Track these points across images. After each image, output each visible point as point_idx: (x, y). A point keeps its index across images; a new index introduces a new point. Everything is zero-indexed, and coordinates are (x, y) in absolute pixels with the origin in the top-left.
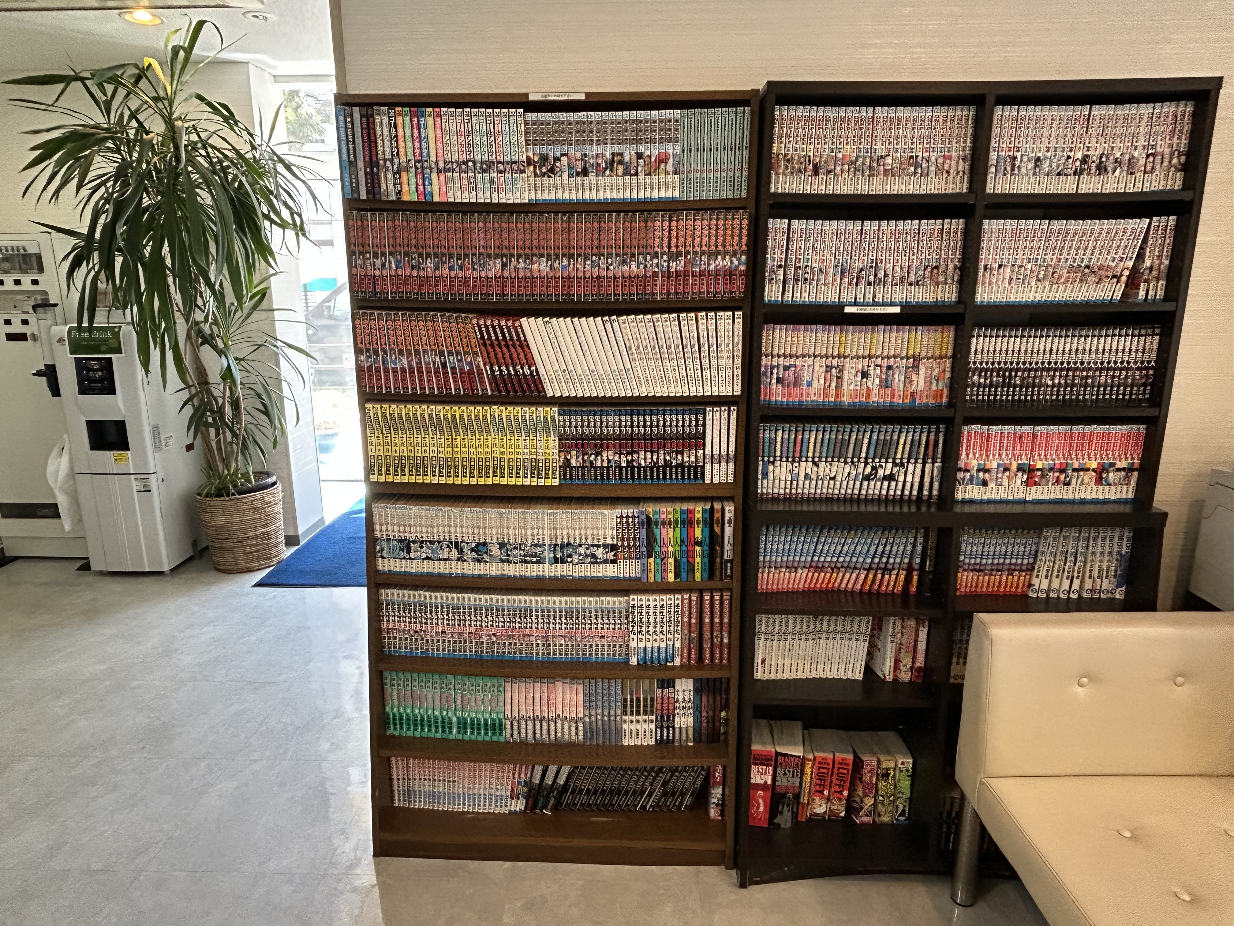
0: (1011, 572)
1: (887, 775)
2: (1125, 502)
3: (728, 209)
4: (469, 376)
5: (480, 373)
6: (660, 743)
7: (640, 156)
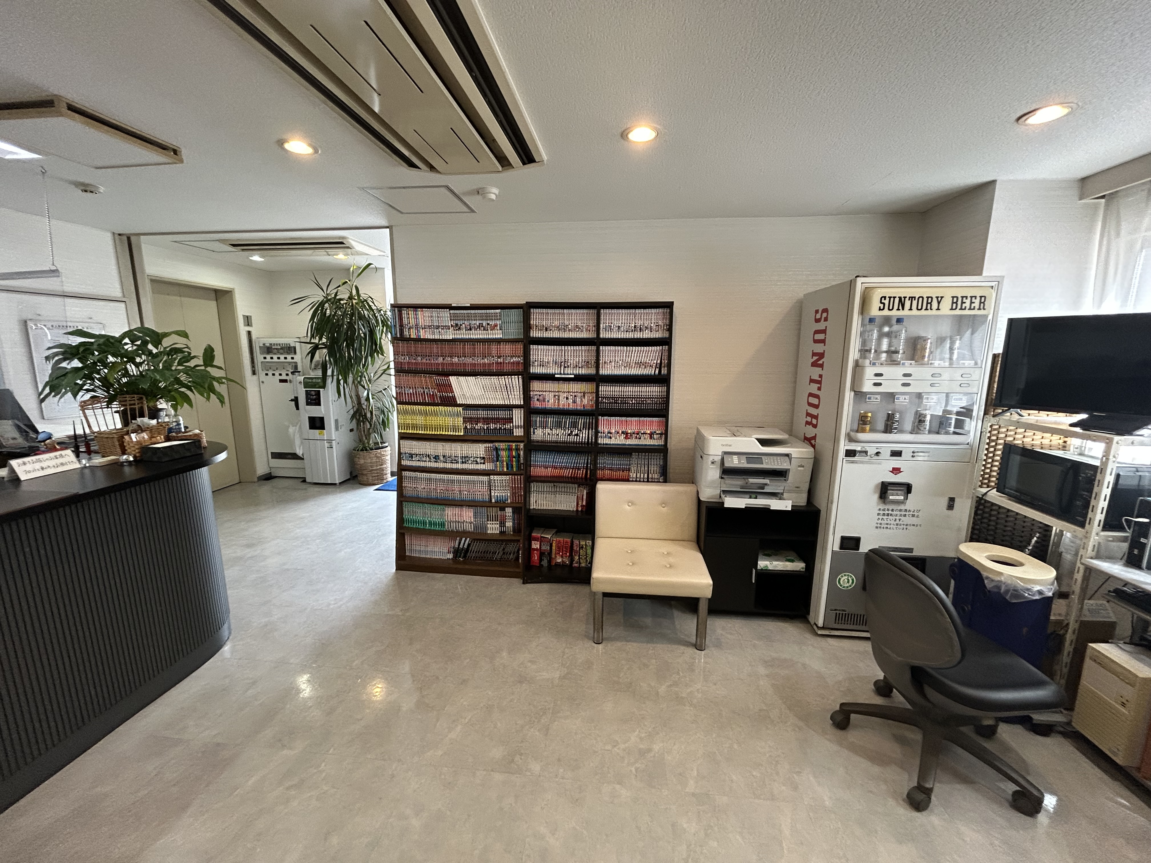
0: (623, 471)
1: (583, 547)
2: (661, 445)
3: (516, 342)
4: (433, 396)
5: (436, 395)
6: (501, 532)
7: (488, 324)
